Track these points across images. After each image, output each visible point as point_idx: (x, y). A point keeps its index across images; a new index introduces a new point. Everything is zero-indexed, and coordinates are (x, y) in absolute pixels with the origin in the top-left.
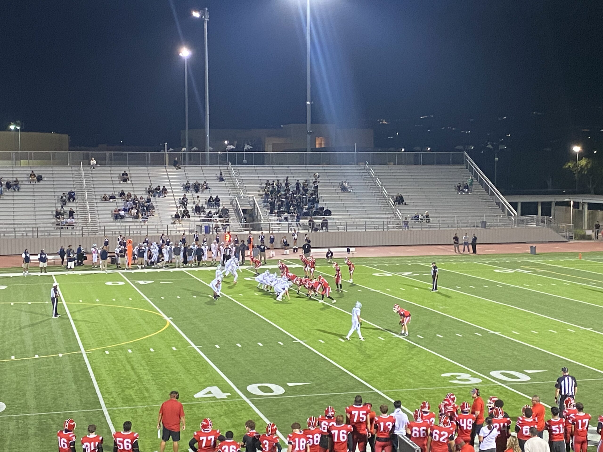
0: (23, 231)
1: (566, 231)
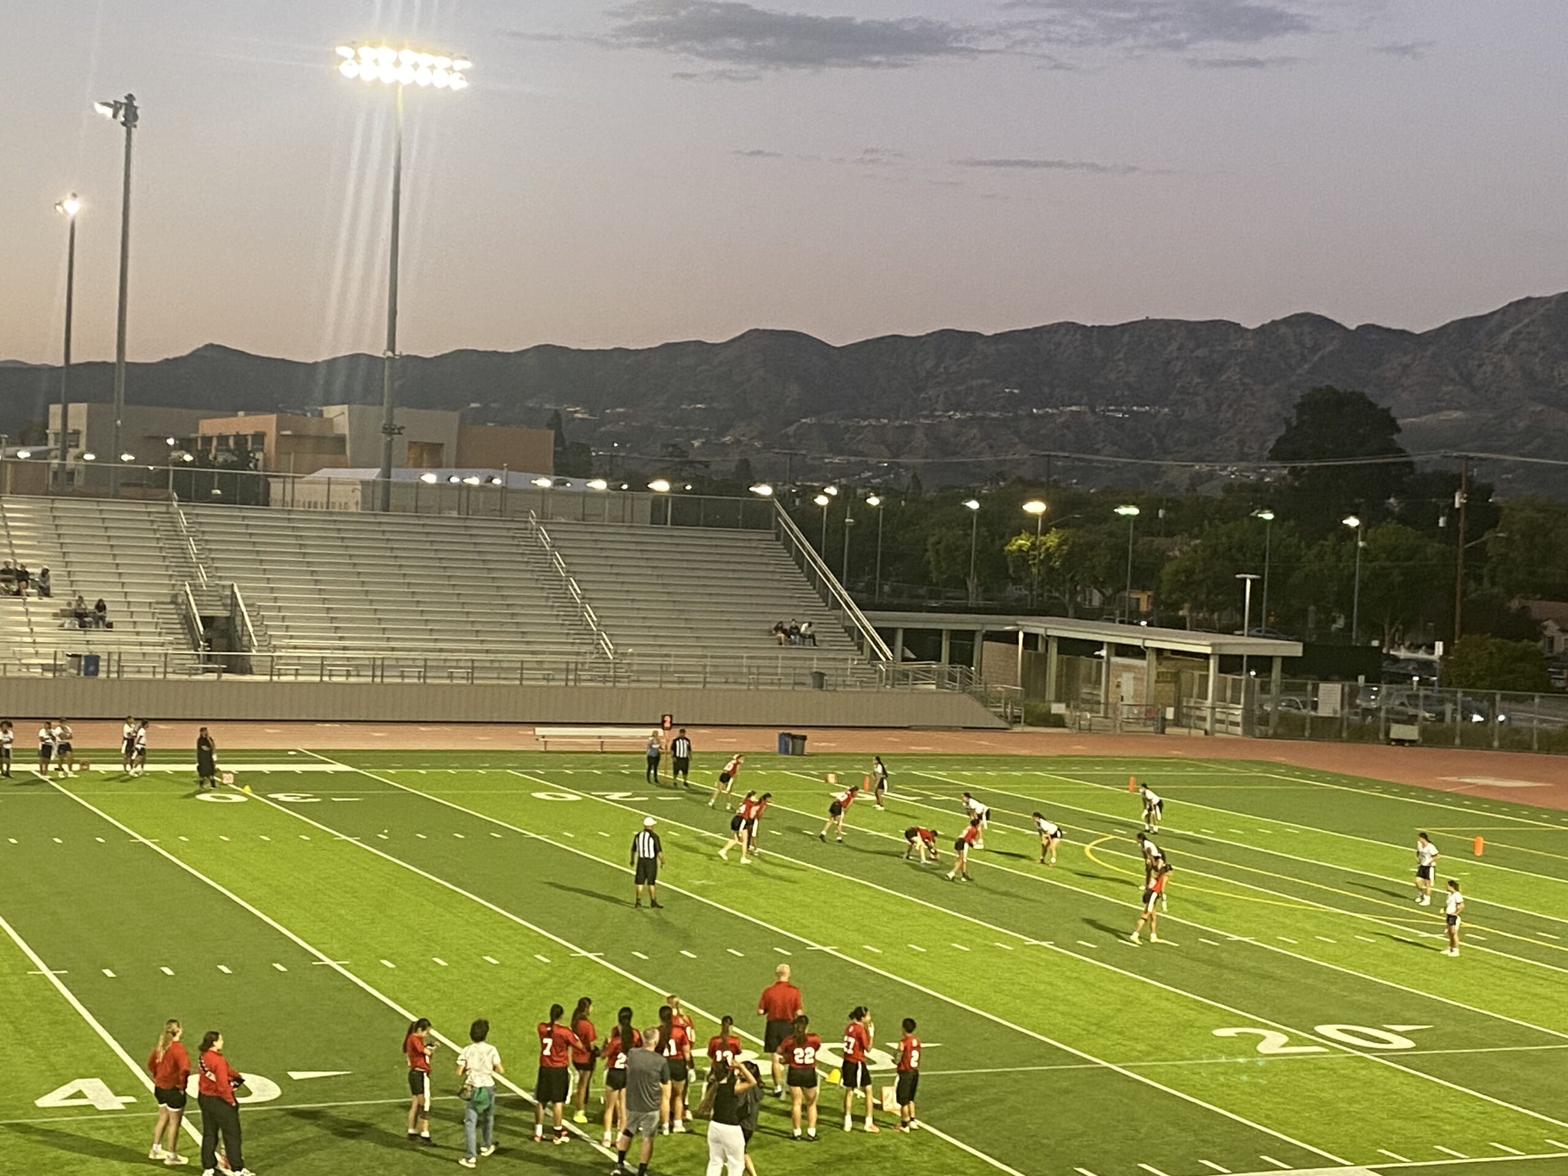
1: (1006, 704)
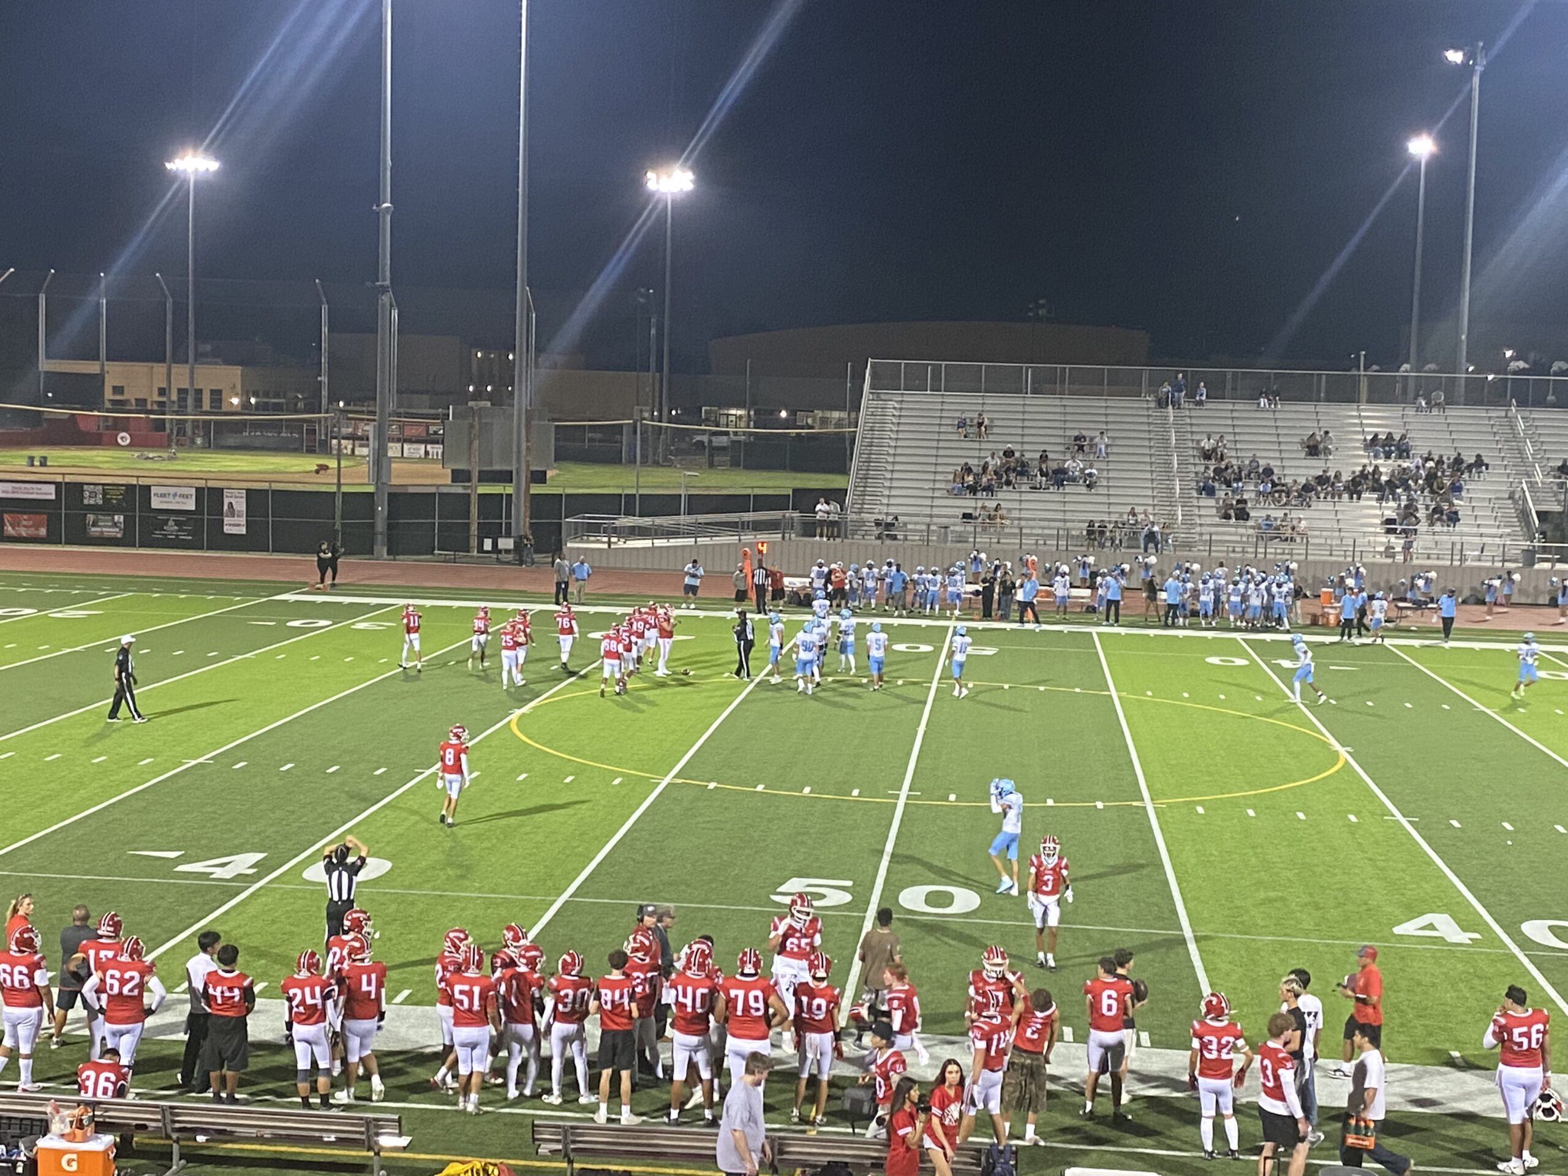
0: (1038, 535)
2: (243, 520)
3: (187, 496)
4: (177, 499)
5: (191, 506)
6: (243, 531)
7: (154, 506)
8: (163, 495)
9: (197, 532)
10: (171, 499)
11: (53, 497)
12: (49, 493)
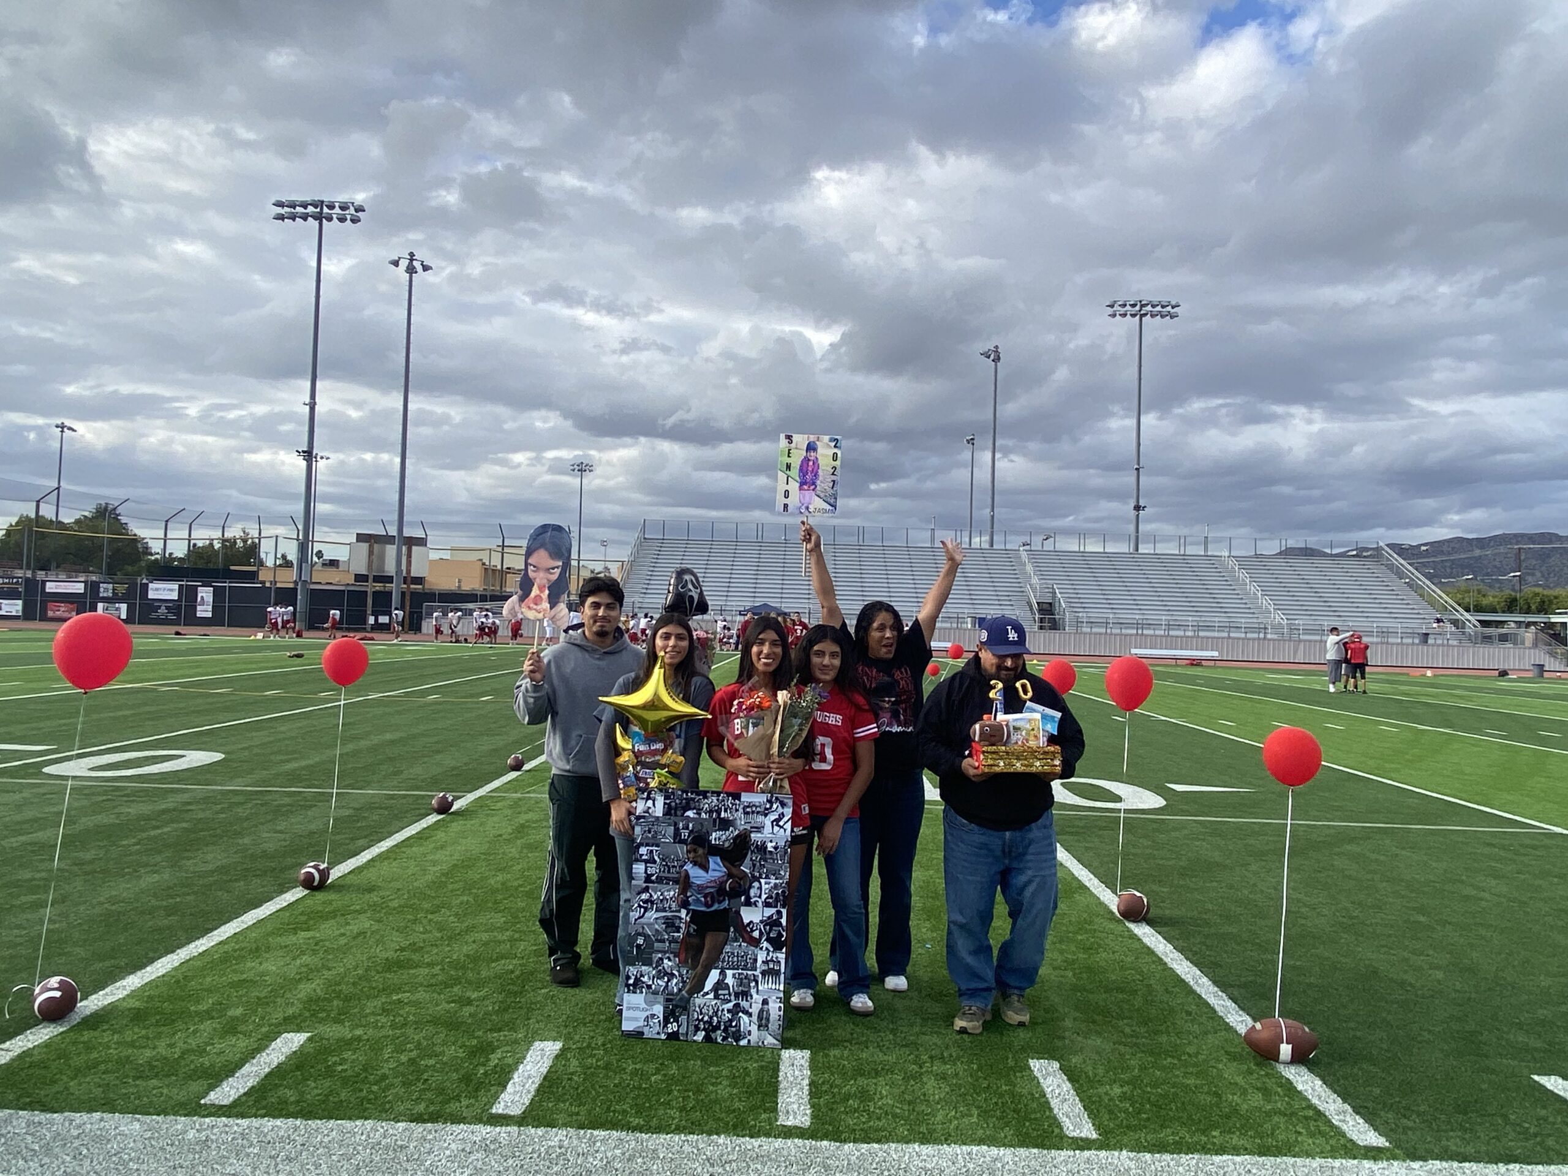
2: (210, 608)
3: (172, 590)
4: (166, 592)
5: (174, 596)
6: (210, 615)
7: (149, 597)
8: (157, 589)
9: (178, 614)
10: (161, 592)
11: (82, 591)
12: (79, 588)
